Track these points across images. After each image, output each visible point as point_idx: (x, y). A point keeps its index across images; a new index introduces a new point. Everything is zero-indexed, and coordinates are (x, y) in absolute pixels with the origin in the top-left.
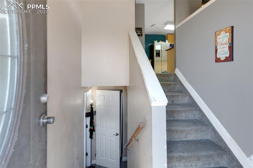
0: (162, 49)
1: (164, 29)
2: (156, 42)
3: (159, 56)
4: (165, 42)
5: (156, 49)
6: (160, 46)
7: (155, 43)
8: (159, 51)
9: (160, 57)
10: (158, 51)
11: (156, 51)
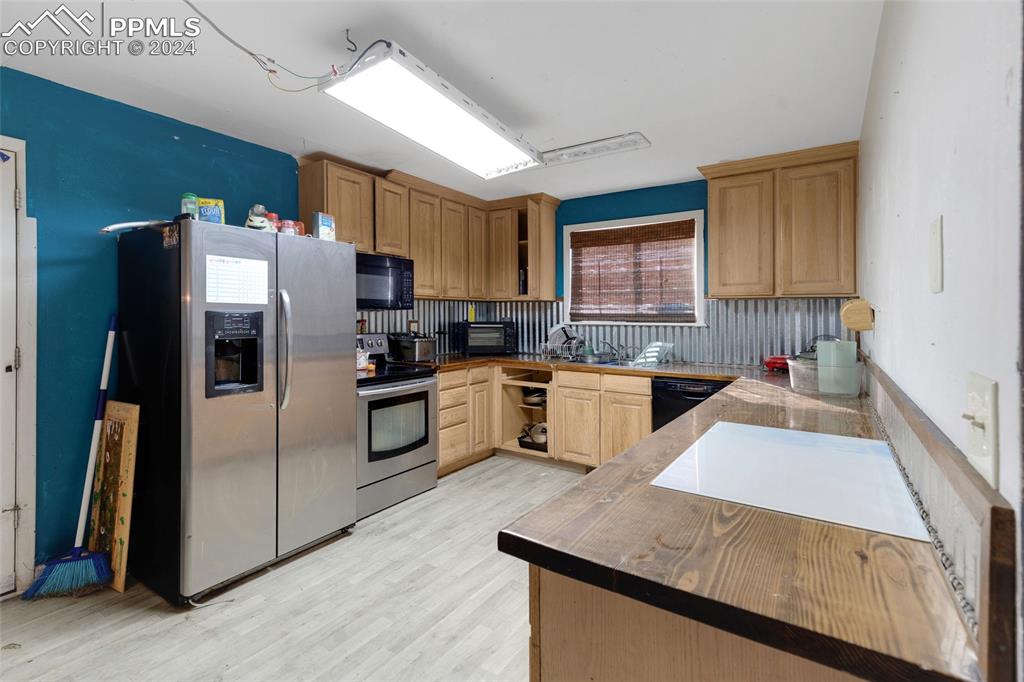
0: (286, 298)
1: (330, 91)
2: (205, 218)
3: (251, 376)
4: (310, 229)
5: (211, 298)
6: (259, 269)
7: (197, 226)
8: (256, 319)
9: (261, 389)
10: (242, 318)
11: (212, 318)
